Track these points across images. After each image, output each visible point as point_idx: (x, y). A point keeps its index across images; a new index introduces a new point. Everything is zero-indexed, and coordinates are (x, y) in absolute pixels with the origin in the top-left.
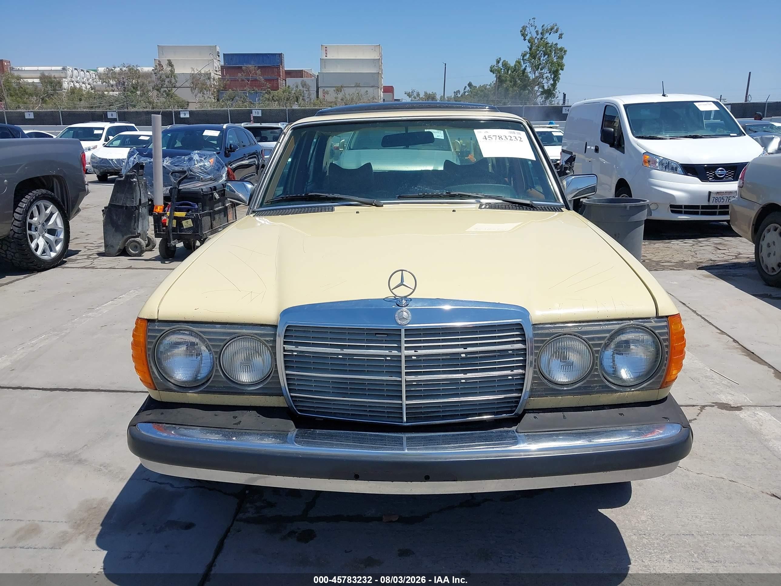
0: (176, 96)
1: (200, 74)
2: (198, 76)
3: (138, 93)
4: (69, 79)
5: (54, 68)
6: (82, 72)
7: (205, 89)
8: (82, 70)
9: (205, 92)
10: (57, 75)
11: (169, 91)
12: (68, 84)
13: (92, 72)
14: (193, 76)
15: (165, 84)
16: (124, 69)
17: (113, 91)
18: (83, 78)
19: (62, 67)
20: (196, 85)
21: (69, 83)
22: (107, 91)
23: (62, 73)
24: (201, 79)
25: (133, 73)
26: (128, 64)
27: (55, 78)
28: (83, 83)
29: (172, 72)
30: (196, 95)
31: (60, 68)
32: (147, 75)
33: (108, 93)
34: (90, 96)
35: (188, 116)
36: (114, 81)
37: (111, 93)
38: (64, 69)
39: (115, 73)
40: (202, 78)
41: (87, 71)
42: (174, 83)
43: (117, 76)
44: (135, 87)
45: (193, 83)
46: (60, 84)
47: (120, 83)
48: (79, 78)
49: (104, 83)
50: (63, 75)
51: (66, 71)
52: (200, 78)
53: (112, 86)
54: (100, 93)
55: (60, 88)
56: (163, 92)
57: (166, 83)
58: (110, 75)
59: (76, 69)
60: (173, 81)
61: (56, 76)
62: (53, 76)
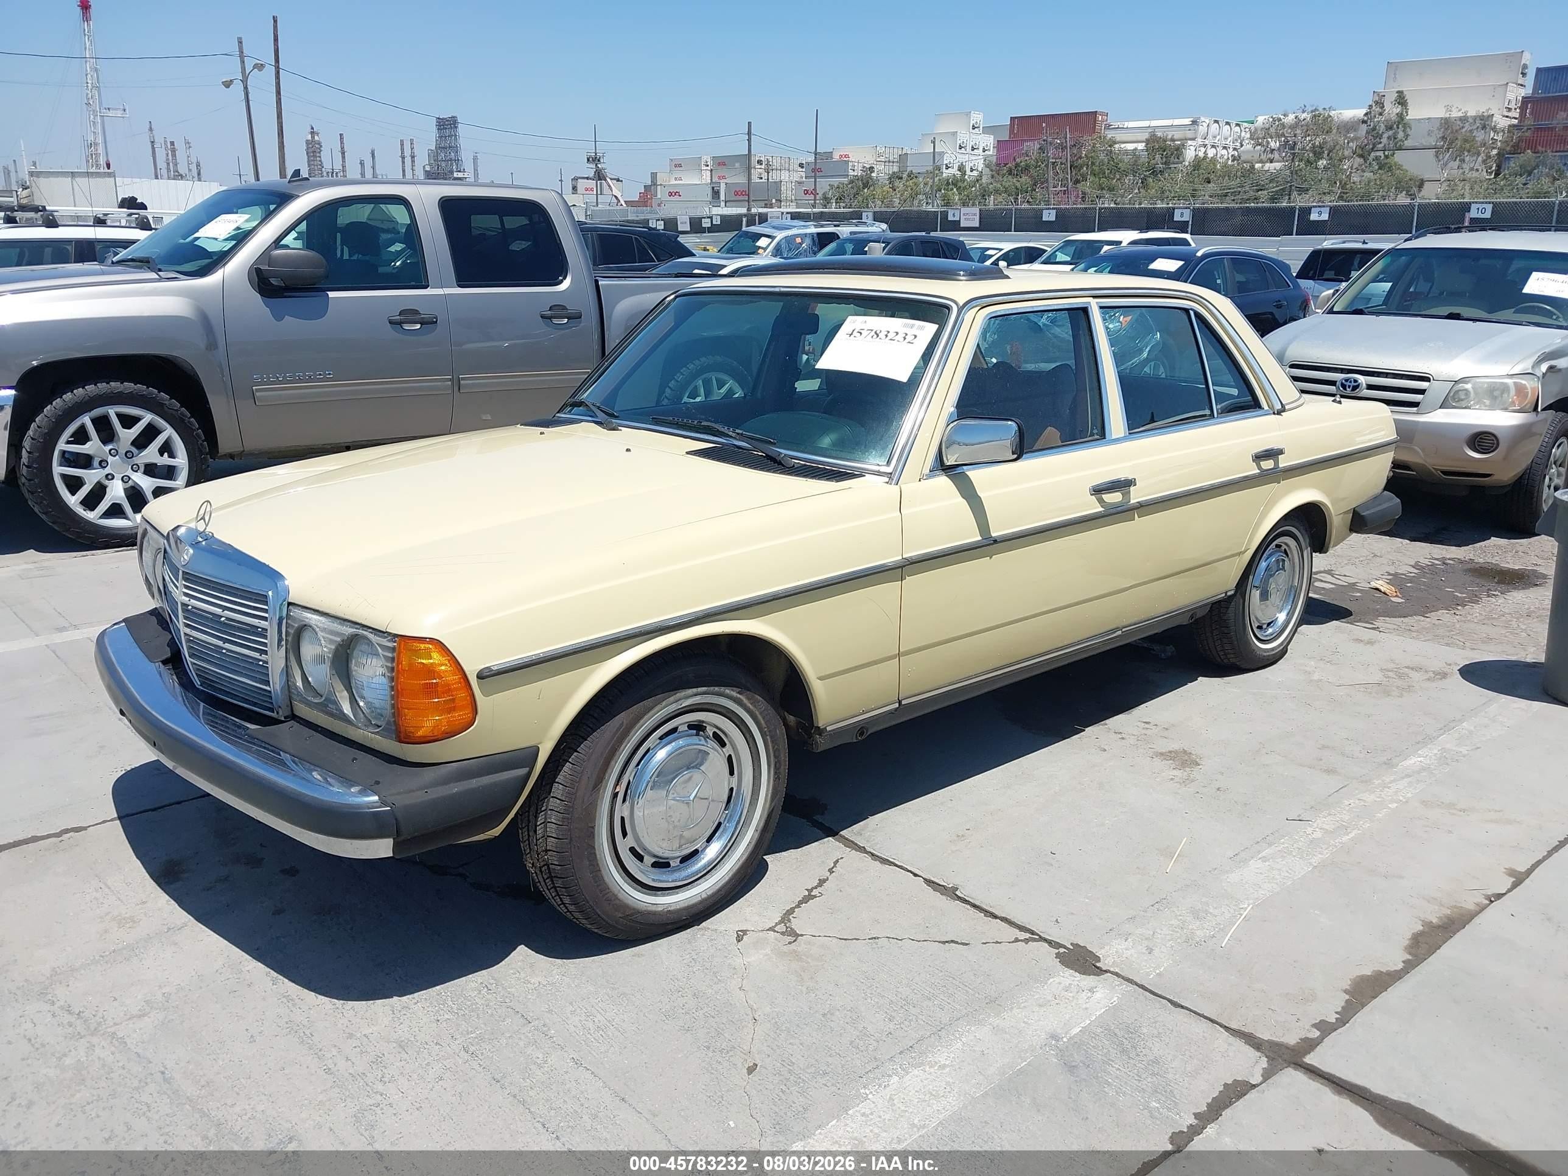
0: (1399, 168)
1: (1464, 119)
2: (1459, 123)
3: (1322, 163)
4: (1200, 141)
5: (1177, 122)
6: (1228, 126)
7: (1469, 151)
8: (1228, 123)
9: (1467, 159)
10: (1178, 135)
11: (1387, 157)
12: (1196, 150)
13: (1246, 125)
14: (1446, 123)
15: (1381, 143)
16: (1304, 115)
17: (1271, 162)
18: (1226, 139)
19: (1191, 119)
20: (1451, 143)
21: (1198, 149)
22: (1261, 161)
23: (1190, 130)
24: (1464, 130)
25: (1321, 123)
26: (1312, 106)
27: (1173, 140)
28: (1225, 148)
29: (1401, 116)
30: (1446, 165)
31: (1187, 121)
32: (1349, 127)
33: (1262, 167)
34: (1227, 172)
35: (1325, 217)
36: (1278, 142)
37: (1267, 166)
38: (1194, 122)
39: (1283, 126)
40: (1467, 127)
41: (1237, 125)
42: (1401, 140)
43: (1287, 132)
44: (1318, 153)
45: (1443, 138)
46: (1178, 151)
47: (1289, 146)
48: (1218, 137)
49: (1259, 147)
50: (1190, 134)
51: (1198, 125)
52: (1463, 127)
53: (1272, 151)
54: (1247, 166)
55: (1178, 158)
56: (1373, 160)
57: (1384, 140)
58: (1272, 130)
59: (1216, 122)
60: (1401, 135)
61: (1175, 137)
62: (1169, 137)
